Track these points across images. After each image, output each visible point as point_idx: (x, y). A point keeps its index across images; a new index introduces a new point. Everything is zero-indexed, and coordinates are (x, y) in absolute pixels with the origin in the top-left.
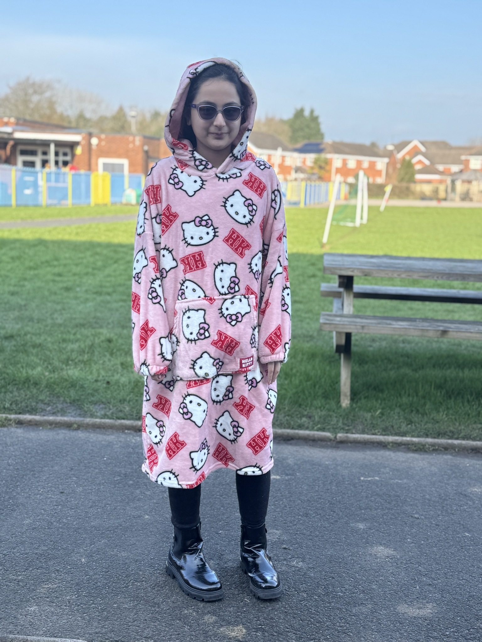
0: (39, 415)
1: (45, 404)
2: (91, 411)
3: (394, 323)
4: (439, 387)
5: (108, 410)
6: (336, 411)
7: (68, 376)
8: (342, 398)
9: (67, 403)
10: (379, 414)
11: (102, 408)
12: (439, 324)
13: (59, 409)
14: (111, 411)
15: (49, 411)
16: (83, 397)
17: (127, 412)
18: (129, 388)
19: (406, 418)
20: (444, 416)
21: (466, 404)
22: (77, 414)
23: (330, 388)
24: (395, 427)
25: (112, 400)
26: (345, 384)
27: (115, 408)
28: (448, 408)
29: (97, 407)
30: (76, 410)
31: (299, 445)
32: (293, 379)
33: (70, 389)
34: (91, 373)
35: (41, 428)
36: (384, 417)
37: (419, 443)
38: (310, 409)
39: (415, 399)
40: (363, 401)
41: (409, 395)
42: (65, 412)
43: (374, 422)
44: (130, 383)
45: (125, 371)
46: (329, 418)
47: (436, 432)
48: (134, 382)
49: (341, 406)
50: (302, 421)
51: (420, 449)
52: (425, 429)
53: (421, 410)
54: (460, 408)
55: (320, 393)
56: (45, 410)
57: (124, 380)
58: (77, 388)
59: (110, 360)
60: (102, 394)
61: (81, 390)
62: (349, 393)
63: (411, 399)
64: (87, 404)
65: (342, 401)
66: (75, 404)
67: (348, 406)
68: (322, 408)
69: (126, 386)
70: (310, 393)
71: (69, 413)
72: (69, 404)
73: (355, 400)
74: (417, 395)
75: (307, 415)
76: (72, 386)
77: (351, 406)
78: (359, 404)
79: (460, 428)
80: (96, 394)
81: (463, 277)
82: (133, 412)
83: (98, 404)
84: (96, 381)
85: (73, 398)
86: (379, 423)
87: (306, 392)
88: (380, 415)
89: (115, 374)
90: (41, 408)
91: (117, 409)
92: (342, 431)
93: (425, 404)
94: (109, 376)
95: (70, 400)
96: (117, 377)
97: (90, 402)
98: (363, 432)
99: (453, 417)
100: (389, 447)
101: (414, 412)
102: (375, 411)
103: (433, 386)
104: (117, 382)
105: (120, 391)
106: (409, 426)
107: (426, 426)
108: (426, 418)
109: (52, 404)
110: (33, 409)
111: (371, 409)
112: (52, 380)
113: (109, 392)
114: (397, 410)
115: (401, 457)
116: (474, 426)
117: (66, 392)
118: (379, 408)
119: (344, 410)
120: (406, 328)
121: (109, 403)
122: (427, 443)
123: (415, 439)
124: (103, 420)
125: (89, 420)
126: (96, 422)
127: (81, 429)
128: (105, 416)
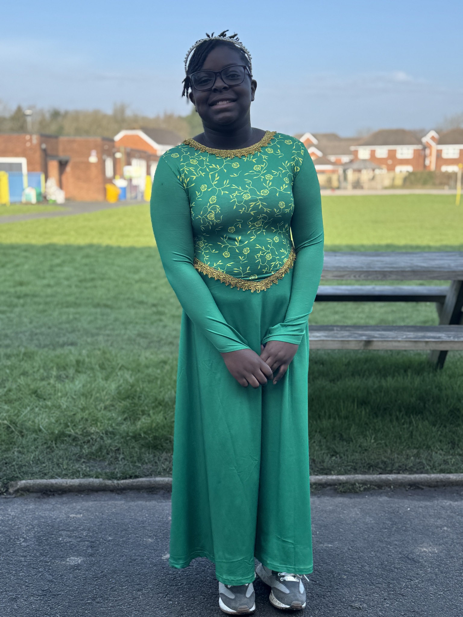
4: (363, 403)
12: (360, 332)
19: (328, 448)
20: (373, 441)
21: (395, 423)
28: (375, 431)
37: (347, 482)
39: (338, 422)
41: (329, 418)
47: (365, 465)
52: (353, 461)
53: (345, 436)
54: (390, 429)
63: (332, 420)
93: (349, 427)
116: (409, 452)
122: (357, 481)
123: (342, 478)
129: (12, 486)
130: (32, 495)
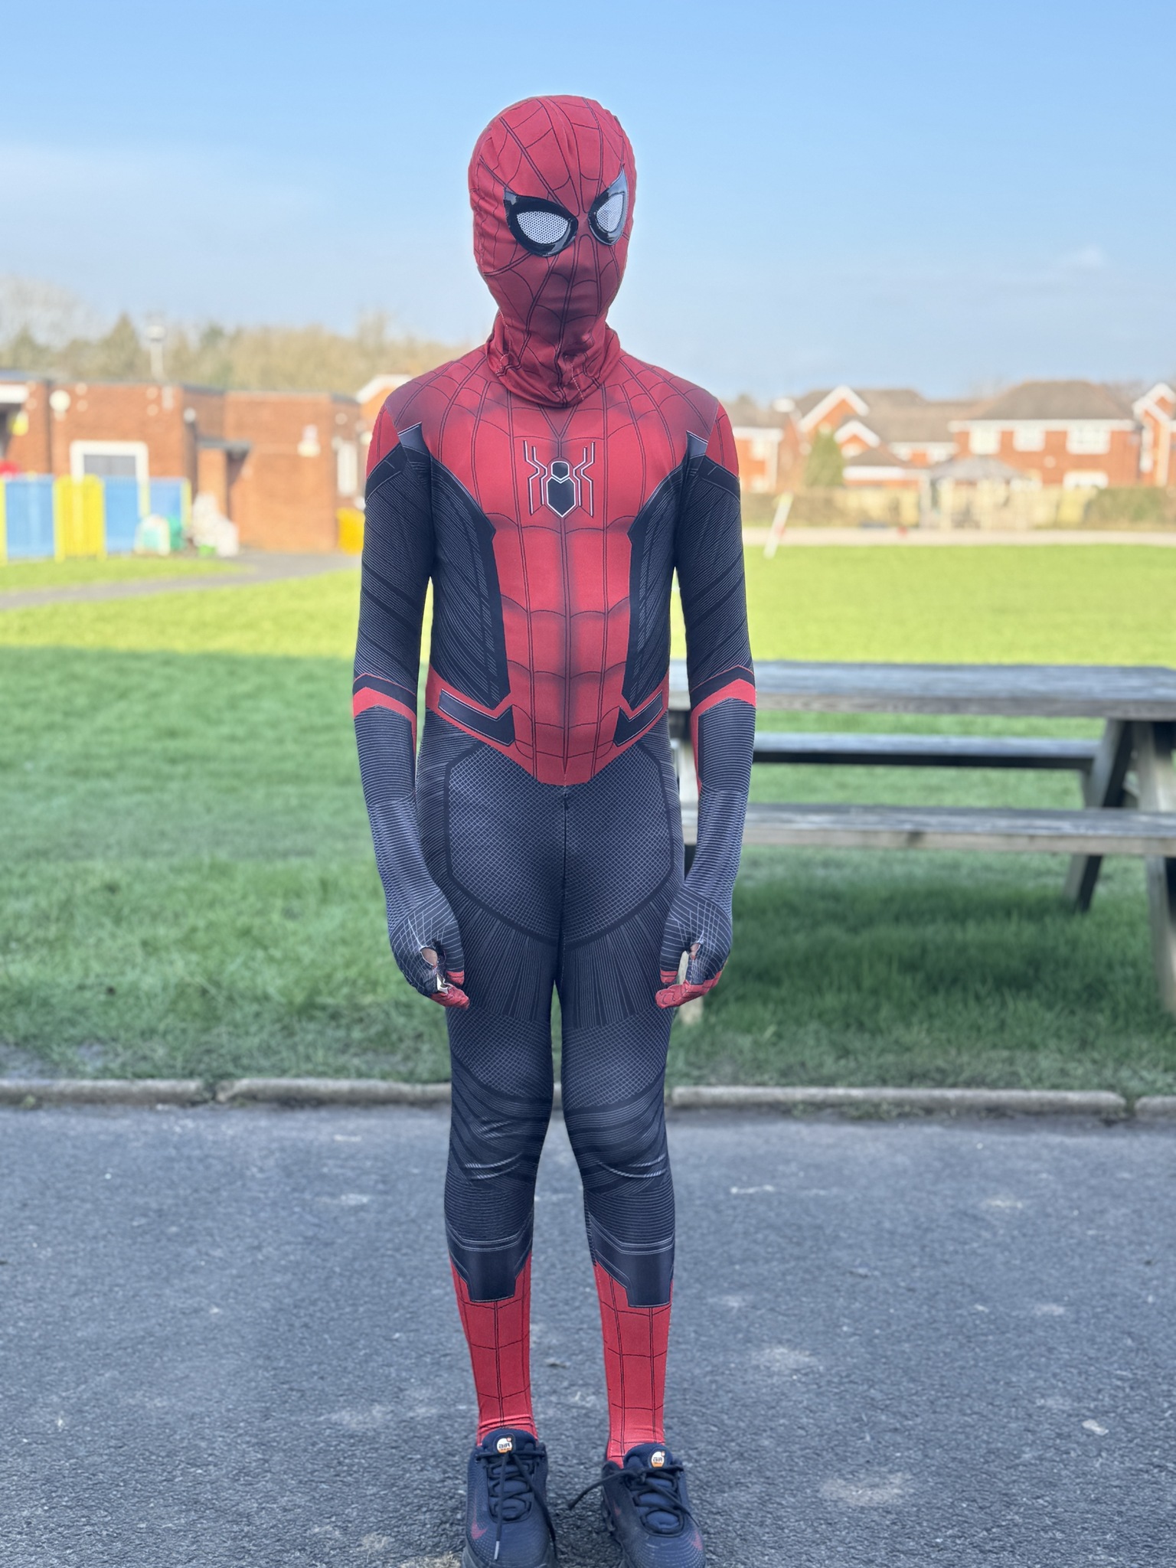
2: (70, 1061)
3: (798, 818)
4: (910, 966)
5: (111, 1056)
7: (10, 978)
9: (7, 1044)
10: (771, 1037)
11: (98, 1054)
12: (903, 816)
14: (120, 1060)
16: (48, 1029)
17: (160, 1059)
18: (163, 1002)
19: (833, 1043)
20: (923, 1034)
21: (972, 1003)
22: (34, 1071)
24: (810, 1064)
25: (122, 1033)
27: (129, 1053)
28: (931, 1016)
29: (83, 1051)
30: (31, 1060)
33: (14, 1011)
34: (68, 969)
36: (783, 1044)
37: (865, 1101)
39: (855, 998)
40: (733, 1007)
41: (840, 989)
42: (4, 1067)
43: (761, 1056)
44: (165, 988)
45: (153, 961)
47: (904, 1074)
48: (176, 986)
51: (868, 1114)
52: (880, 1067)
53: (867, 1023)
54: (960, 1014)
57: (149, 982)
58: (34, 1006)
59: (113, 936)
60: (95, 1019)
61: (44, 1010)
63: (844, 997)
64: (59, 1045)
66: (29, 1047)
67: (699, 1021)
69: (156, 996)
71: (15, 1068)
72: (13, 1048)
73: (715, 1007)
74: (859, 988)
76: (20, 1002)
77: (705, 1019)
78: (723, 1015)
79: (959, 1061)
80: (82, 1019)
81: (954, 704)
82: (174, 1058)
83: (87, 1043)
84: (81, 987)
85: (22, 1032)
86: (771, 1058)
88: (775, 1040)
89: (128, 969)
91: (135, 1053)
92: (685, 1080)
93: (877, 1008)
94: (113, 975)
95: (15, 1036)
96: (131, 975)
97: (66, 1040)
98: (735, 1081)
99: (944, 1036)
100: (796, 1113)
101: (853, 1029)
102: (762, 1029)
103: (895, 966)
104: (134, 988)
105: (142, 1010)
106: (843, 1062)
107: (881, 1060)
108: (880, 1042)
111: (753, 1025)
113: (113, 1013)
114: (814, 1026)
115: (825, 1135)
116: (993, 1054)
118: (771, 1023)
119: (689, 1031)
120: (825, 830)
121: (113, 1039)
122: (884, 1099)
123: (857, 1093)
124: (101, 1084)
125: (62, 1084)
126: (83, 1087)
127: (46, 1105)
128: (105, 1073)
129: (223, 1089)
130: (261, 1106)
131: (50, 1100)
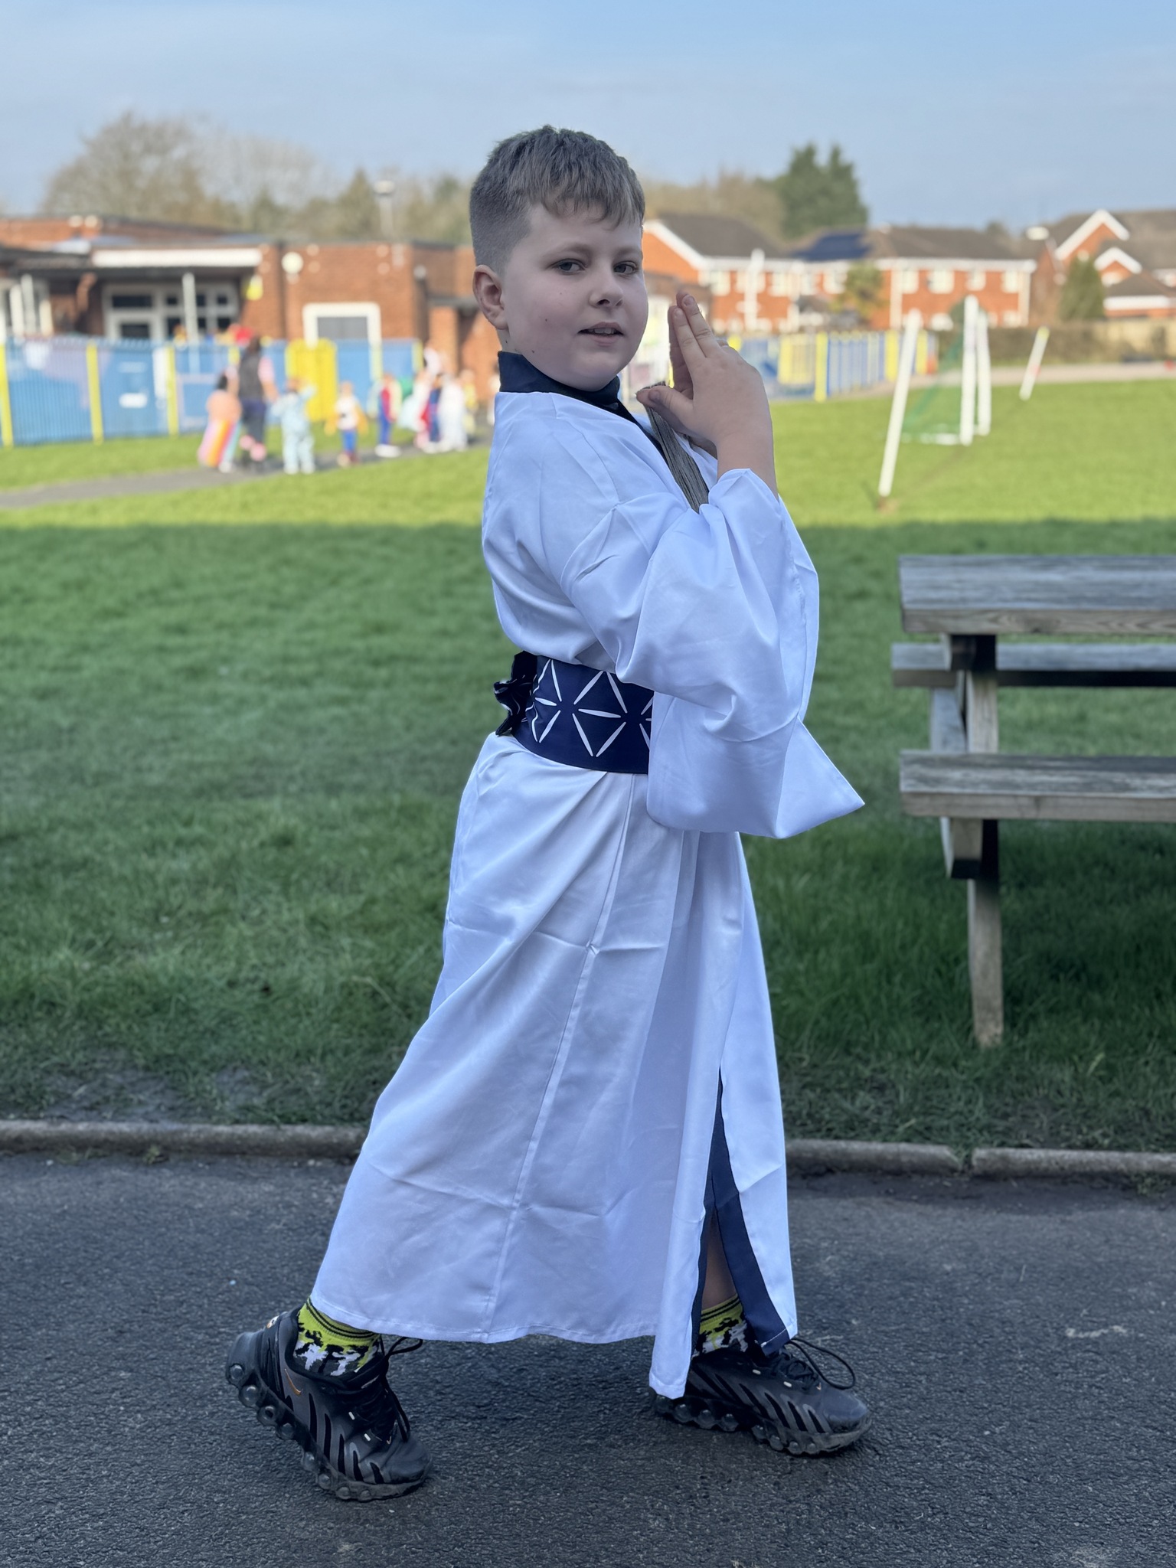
0: (44, 1118)
1: (71, 1074)
2: (207, 1095)
6: (963, 1063)
7: (147, 975)
8: (978, 1015)
9: (135, 1067)
10: (1097, 1069)
13: (110, 1092)
15: (82, 1097)
17: (317, 1093)
18: (326, 1008)
22: (163, 1108)
23: (938, 983)
25: (270, 1053)
26: (985, 974)
27: (279, 1083)
29: (225, 1079)
30: (162, 1092)
31: (852, 1195)
32: (822, 955)
33: (149, 1019)
34: (219, 958)
35: (50, 1163)
38: (879, 1057)
40: (1045, 1024)
42: (127, 1102)
43: (1088, 1099)
44: (328, 990)
45: (319, 947)
46: (943, 1092)
48: (343, 986)
49: (975, 1045)
50: (858, 1103)
55: (906, 1001)
56: (69, 1097)
57: (311, 979)
58: (171, 1015)
60: (244, 1032)
61: (184, 1020)
62: (998, 1002)
64: (196, 1071)
65: (977, 1025)
66: (161, 1073)
67: (998, 1040)
68: (918, 1054)
69: (317, 1000)
70: (876, 1001)
71: (140, 1103)
72: (141, 1074)
73: (1021, 1024)
75: (872, 1079)
76: (157, 1009)
77: (1010, 1044)
78: (1033, 1035)
80: (229, 1032)
83: (230, 1067)
84: (232, 984)
85: (154, 1051)
86: (1103, 1105)
87: (866, 1001)
88: (1102, 1073)
89: (290, 957)
90: (55, 1093)
91: (286, 1083)
92: (987, 1136)
94: (270, 967)
95: (145, 1058)
96: (291, 970)
97: (205, 1062)
100: (1142, 1188)
102: (1086, 1059)
104: (293, 986)
105: (300, 1021)
109: (90, 1075)
110: (28, 1096)
111: (1073, 1050)
112: (99, 990)
113: (265, 1023)
117: (136, 1029)
118: (1096, 1048)
121: (262, 1063)
124: (240, 1129)
125: (196, 1129)
126: (218, 1134)
127: (172, 1161)
128: (248, 1112)
131: (180, 1151)
